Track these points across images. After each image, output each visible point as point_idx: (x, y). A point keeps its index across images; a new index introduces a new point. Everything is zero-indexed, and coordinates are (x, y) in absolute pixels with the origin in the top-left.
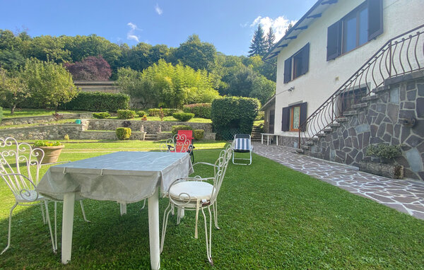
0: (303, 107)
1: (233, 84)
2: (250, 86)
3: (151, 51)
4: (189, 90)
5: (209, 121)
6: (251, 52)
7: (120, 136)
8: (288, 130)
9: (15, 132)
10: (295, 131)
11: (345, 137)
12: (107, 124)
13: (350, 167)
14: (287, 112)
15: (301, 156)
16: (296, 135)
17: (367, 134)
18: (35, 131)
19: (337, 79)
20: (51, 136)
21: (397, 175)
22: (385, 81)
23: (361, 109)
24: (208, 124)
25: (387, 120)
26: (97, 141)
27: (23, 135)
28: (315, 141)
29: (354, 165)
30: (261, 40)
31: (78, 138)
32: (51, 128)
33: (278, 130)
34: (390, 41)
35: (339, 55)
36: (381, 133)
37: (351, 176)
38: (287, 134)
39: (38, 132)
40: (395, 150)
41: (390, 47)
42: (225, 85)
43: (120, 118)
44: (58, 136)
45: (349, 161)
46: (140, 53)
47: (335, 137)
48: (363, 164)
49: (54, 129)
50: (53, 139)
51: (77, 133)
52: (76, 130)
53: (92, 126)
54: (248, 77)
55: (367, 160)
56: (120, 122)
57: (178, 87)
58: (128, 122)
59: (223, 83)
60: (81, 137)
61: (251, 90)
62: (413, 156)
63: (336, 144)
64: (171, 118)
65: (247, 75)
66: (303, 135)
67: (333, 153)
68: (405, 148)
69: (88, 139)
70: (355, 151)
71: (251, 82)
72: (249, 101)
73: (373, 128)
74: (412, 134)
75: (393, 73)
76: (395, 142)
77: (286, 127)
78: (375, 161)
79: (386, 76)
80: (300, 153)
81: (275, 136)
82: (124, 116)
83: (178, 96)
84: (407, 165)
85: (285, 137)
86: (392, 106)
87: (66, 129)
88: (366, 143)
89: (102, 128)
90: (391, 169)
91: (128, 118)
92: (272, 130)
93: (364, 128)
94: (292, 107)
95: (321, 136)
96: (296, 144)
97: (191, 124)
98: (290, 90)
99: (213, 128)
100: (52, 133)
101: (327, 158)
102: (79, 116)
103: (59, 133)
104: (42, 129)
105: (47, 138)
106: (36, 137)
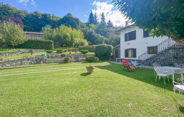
3: (42, 16)
6: (89, 22)
9: (16, 61)
10: (130, 57)
11: (157, 60)
18: (25, 61)
19: (147, 43)
20: (33, 62)
22: (168, 48)
25: (169, 56)
27: (19, 63)
30: (92, 17)
31: (45, 63)
32: (32, 59)
38: (127, 58)
39: (26, 61)
40: (171, 63)
43: (59, 53)
44: (36, 62)
46: (37, 17)
47: (153, 60)
49: (34, 59)
50: (33, 64)
51: (45, 60)
52: (44, 59)
53: (48, 57)
60: (47, 62)
62: (176, 64)
69: (50, 63)
74: (175, 59)
81: (121, 59)
86: (170, 53)
87: (39, 59)
88: (163, 61)
93: (163, 58)
95: (148, 60)
98: (128, 44)
100: (33, 61)
103: (36, 61)
104: (28, 59)
105: (31, 63)
106: (26, 63)
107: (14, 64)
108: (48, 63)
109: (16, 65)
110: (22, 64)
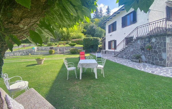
0: (115, 41)
1: (88, 30)
2: (94, 31)
4: (73, 34)
5: (82, 46)
6: (94, 17)
7: (51, 53)
8: (110, 49)
10: (112, 49)
11: (127, 52)
12: (44, 48)
13: (129, 60)
14: (110, 43)
15: (115, 58)
16: (113, 50)
17: (133, 51)
19: (125, 33)
20: (23, 54)
21: (140, 62)
22: (136, 38)
23: (131, 44)
24: (82, 47)
25: (137, 48)
26: (41, 55)
27: (12, 54)
28: (119, 53)
29: (130, 60)
30: (97, 12)
31: (34, 54)
32: (23, 51)
33: (107, 49)
34: (137, 27)
35: (125, 26)
36: (136, 51)
37: (129, 63)
38: (110, 50)
39: (18, 53)
40: (139, 56)
41: (137, 29)
42: (85, 30)
43: (48, 46)
45: (128, 59)
47: (125, 52)
48: (132, 59)
49: (24, 51)
50: (24, 55)
51: (33, 52)
53: (38, 50)
54: (94, 27)
55: (133, 58)
56: (49, 47)
57: (68, 33)
58: (52, 47)
59: (84, 30)
61: (95, 33)
62: (143, 57)
63: (125, 54)
64: (68, 45)
65: (93, 26)
66: (115, 51)
67: (124, 56)
68: (141, 55)
69: (38, 55)
70: (130, 56)
71: (95, 29)
72: (96, 39)
73: (134, 50)
74: (143, 51)
75: (138, 36)
76: (139, 53)
77: (110, 48)
78: (135, 59)
79: (137, 36)
80: (115, 57)
81: (106, 51)
82: (50, 45)
83: (68, 36)
84: (142, 59)
85: (109, 51)
86: (138, 44)
87: (29, 51)
88: (133, 54)
89: (42, 50)
90: (138, 60)
91: (51, 46)
92: (105, 49)
93: (132, 50)
94: (111, 41)
95: (121, 52)
96: (113, 54)
97: (76, 47)
98: (110, 36)
99: (84, 48)
100: (23, 53)
101: (123, 58)
102: (30, 45)
103: (26, 53)
104: (20, 52)
105: (22, 55)
106: (18, 55)
107: (8, 55)
108: (36, 55)
109: (9, 56)
110: (14, 55)
